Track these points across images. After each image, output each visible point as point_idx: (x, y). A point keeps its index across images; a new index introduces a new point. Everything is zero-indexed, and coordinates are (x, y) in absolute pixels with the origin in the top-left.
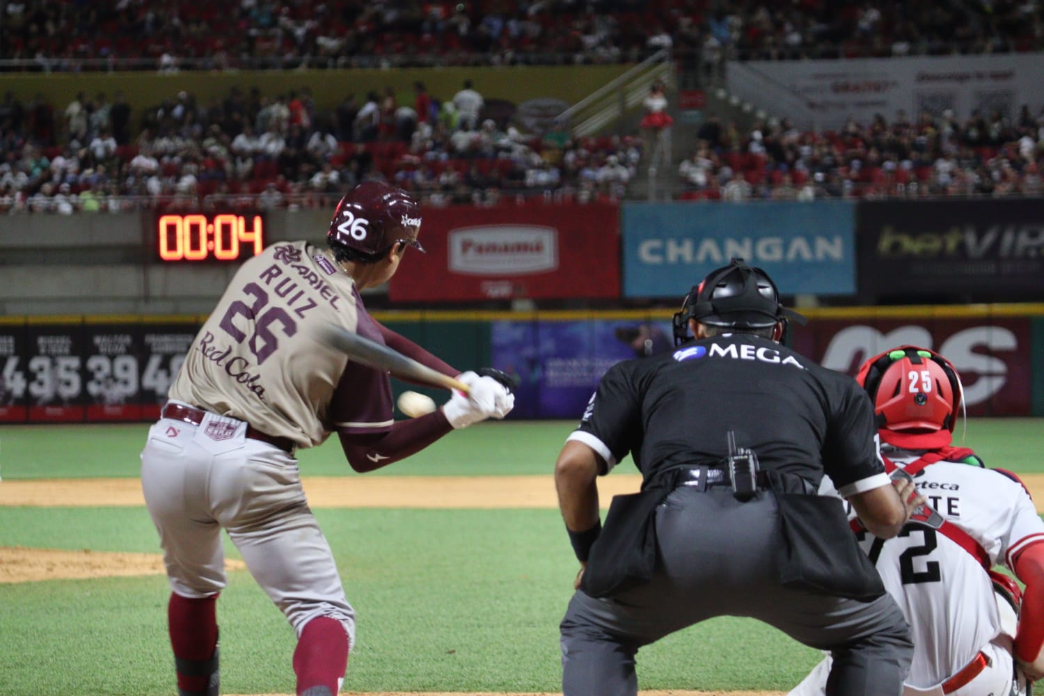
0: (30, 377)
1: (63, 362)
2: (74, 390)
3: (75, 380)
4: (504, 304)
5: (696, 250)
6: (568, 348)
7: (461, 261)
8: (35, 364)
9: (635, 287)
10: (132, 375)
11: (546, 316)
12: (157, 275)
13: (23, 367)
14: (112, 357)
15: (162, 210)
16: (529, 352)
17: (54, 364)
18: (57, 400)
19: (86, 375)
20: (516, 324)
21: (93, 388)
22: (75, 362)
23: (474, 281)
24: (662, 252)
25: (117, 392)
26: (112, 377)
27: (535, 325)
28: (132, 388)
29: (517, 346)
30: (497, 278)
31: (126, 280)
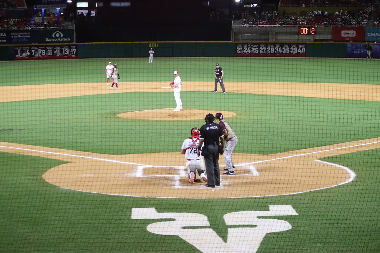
0: (283, 50)
1: (287, 48)
2: (288, 52)
3: (289, 50)
4: (348, 41)
5: (375, 34)
6: (357, 48)
7: (342, 35)
8: (283, 48)
9: (367, 39)
10: (296, 50)
11: (355, 43)
12: (300, 36)
13: (282, 49)
14: (294, 48)
15: (301, 27)
16: (352, 48)
17: (286, 48)
18: (286, 53)
19: (290, 50)
20: (350, 44)
21: (291, 52)
22: (289, 48)
23: (344, 38)
24: (371, 34)
25: (295, 52)
26: (294, 50)
27: (353, 44)
28: (297, 52)
29: (351, 47)
30: (348, 37)
31: (296, 37)
